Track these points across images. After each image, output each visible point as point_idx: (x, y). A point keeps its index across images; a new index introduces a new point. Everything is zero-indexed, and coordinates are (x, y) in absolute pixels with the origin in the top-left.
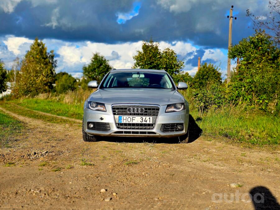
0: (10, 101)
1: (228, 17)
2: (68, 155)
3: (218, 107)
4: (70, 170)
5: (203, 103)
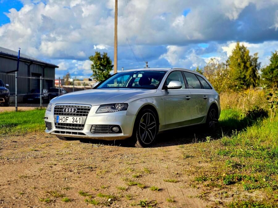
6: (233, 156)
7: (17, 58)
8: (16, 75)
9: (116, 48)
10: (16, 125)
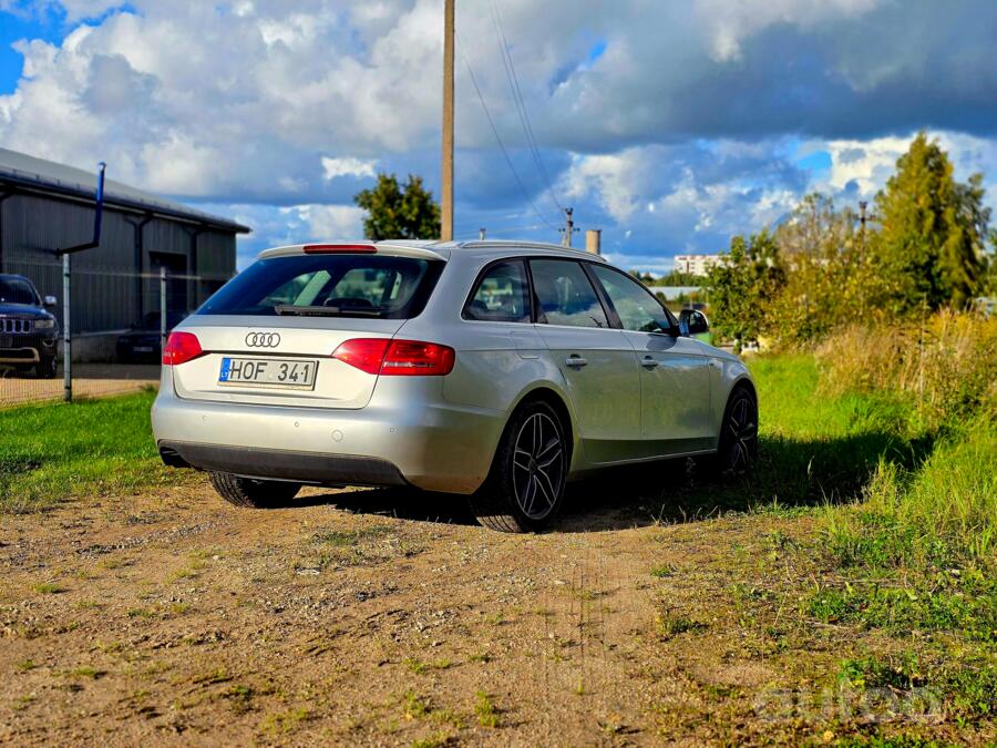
6: (874, 625)
7: (95, 199)
8: (66, 264)
9: (450, 161)
10: (36, 463)
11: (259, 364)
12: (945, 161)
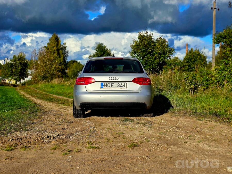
0: (31, 86)
1: (212, 8)
2: (76, 137)
3: (207, 88)
4: (78, 154)
5: (193, 85)
11: (111, 84)
12: (59, 40)
